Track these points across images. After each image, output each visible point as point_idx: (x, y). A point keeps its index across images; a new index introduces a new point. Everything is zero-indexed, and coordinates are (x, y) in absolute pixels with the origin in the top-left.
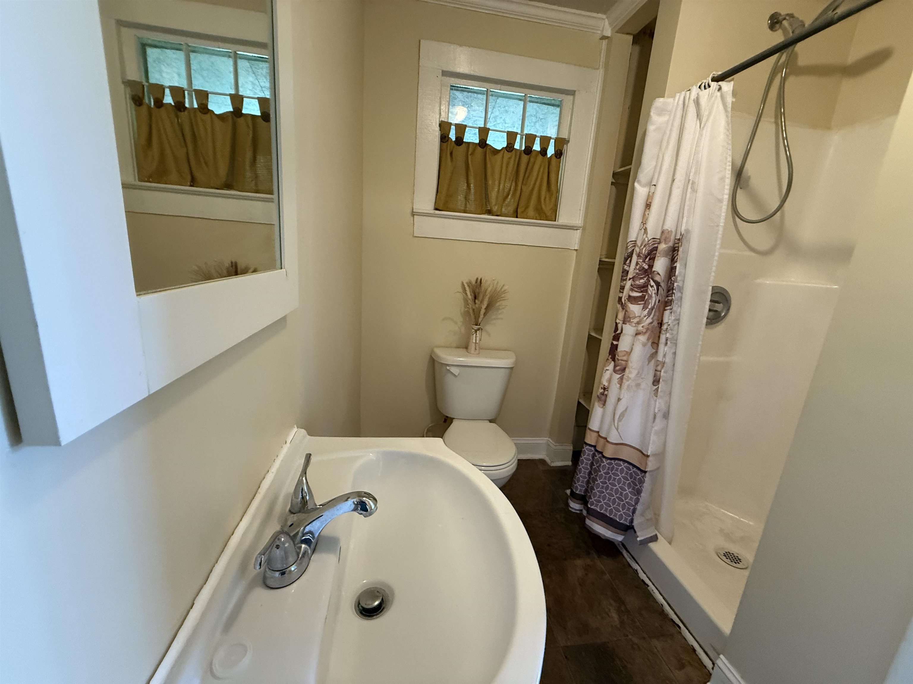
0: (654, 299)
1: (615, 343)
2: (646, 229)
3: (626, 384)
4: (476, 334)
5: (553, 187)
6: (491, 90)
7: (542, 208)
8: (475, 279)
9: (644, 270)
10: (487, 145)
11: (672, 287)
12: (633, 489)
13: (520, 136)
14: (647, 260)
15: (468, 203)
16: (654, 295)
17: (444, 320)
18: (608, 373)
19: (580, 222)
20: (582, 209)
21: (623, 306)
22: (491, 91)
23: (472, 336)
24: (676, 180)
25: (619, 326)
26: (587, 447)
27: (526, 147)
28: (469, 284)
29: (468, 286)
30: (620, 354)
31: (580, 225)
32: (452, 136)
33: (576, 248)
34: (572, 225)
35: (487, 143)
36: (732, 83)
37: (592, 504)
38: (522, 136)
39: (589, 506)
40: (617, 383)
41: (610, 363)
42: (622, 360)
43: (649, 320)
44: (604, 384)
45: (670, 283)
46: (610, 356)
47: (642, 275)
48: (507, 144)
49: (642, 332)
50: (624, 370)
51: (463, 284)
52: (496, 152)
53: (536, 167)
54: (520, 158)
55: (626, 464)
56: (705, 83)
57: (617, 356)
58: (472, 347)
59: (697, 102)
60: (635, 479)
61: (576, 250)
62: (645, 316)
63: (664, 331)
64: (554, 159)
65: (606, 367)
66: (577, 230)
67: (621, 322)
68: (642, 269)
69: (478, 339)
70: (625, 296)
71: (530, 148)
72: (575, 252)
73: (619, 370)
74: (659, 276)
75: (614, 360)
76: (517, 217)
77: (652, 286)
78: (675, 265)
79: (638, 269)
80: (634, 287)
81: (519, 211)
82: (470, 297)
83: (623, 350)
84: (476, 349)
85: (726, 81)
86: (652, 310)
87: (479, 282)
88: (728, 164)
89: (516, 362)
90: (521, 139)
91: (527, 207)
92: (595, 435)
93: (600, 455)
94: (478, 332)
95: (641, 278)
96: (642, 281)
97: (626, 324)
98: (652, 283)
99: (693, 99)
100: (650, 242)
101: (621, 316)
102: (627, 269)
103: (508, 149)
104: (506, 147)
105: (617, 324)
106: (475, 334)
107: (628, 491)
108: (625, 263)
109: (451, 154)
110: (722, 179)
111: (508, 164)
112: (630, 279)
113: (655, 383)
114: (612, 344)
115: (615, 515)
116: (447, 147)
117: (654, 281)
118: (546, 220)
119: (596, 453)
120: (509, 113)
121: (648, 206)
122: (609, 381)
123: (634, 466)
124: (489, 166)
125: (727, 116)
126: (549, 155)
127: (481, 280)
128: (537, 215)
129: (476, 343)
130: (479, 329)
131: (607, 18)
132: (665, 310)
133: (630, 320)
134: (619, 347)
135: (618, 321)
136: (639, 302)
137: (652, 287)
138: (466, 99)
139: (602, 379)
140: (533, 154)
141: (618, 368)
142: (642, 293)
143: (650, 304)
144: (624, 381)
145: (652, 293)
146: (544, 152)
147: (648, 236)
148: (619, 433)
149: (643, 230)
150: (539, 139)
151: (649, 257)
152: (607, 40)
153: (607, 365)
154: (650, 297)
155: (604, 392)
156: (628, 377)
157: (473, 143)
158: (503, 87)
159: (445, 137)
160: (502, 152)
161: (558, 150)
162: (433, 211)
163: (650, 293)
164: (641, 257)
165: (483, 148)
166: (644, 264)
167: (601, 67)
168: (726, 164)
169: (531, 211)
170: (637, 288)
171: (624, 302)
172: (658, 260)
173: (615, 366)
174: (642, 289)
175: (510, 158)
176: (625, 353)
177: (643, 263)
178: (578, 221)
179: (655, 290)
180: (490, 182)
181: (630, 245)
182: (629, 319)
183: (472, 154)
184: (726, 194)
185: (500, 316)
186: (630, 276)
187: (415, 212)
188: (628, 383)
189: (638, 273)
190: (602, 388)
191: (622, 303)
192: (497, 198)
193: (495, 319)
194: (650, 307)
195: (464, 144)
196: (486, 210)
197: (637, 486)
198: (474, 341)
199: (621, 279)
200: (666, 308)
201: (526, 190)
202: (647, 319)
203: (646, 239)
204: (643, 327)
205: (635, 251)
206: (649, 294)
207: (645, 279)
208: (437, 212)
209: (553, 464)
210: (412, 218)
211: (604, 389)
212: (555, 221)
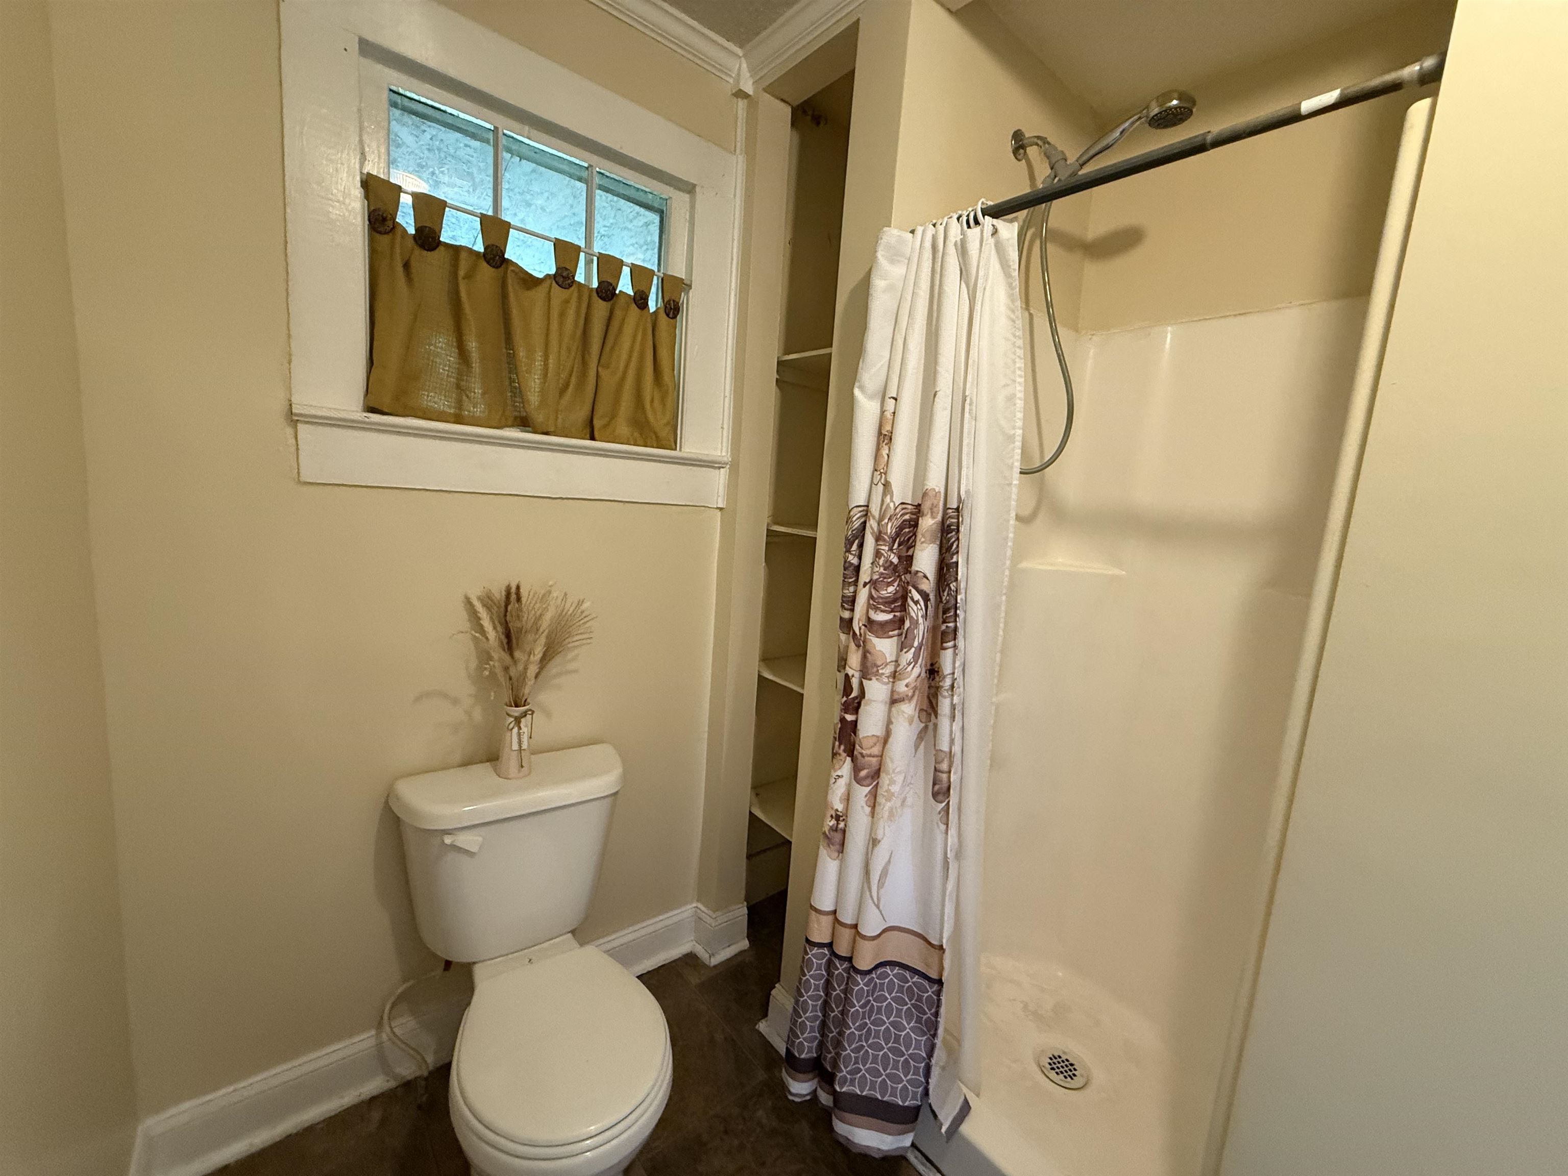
0: (921, 627)
1: (850, 717)
2: (887, 485)
3: (885, 806)
4: (520, 728)
5: (666, 378)
6: (505, 131)
7: (647, 422)
8: (504, 588)
9: (892, 566)
10: (505, 262)
11: (953, 602)
12: (919, 1020)
13: (584, 254)
14: (896, 546)
15: (464, 397)
16: (921, 620)
17: (418, 699)
18: (842, 782)
19: (724, 454)
20: (725, 426)
21: (861, 643)
22: (504, 134)
23: (508, 734)
24: (938, 393)
25: (855, 682)
26: (815, 951)
27: (600, 283)
28: (487, 600)
29: (484, 605)
30: (865, 743)
31: (725, 459)
32: (406, 220)
33: (720, 505)
34: (710, 459)
35: (506, 256)
36: (1016, 225)
37: (844, 1082)
38: (589, 255)
39: (838, 1089)
40: (865, 806)
41: (844, 762)
42: (870, 756)
43: (917, 671)
44: (835, 807)
45: (948, 595)
46: (842, 747)
47: (890, 578)
48: (557, 269)
49: (907, 696)
50: (876, 774)
51: (468, 602)
52: (529, 281)
53: (628, 330)
54: (589, 306)
55: (897, 970)
56: (968, 216)
57: (857, 747)
58: (510, 761)
59: (963, 249)
60: (920, 999)
61: (721, 509)
62: (909, 664)
63: (947, 690)
64: (663, 317)
65: (835, 771)
66: (719, 468)
67: (857, 675)
68: (889, 565)
69: (525, 739)
70: (859, 620)
71: (611, 288)
72: (719, 513)
73: (866, 777)
74: (927, 581)
75: (851, 752)
76: (592, 438)
77: (916, 603)
78: (954, 560)
79: (883, 566)
80: (878, 603)
81: (597, 423)
82: (492, 634)
83: (870, 734)
84: (522, 766)
85: (1004, 220)
86: (921, 649)
87: (513, 595)
88: (1018, 372)
89: (625, 778)
90: (589, 263)
91: (613, 416)
92: (827, 921)
93: (846, 965)
94: (523, 720)
95: (889, 584)
96: (891, 589)
97: (870, 679)
98: (917, 596)
99: (954, 241)
100: (898, 510)
101: (854, 659)
102: (855, 561)
103: (561, 280)
104: (555, 276)
105: (847, 678)
106: (515, 730)
107: (908, 1026)
108: (848, 551)
109: (407, 266)
110: (1011, 398)
111: (562, 315)
112: (865, 585)
113: (940, 797)
114: (843, 720)
115: (893, 1094)
116: (392, 247)
117: (920, 592)
118: (658, 448)
119: (837, 963)
120: (533, 207)
121: (885, 437)
122: (848, 799)
123: (915, 972)
124: (515, 312)
125: (1010, 285)
126: (652, 306)
127: (518, 588)
128: (636, 434)
129: (520, 749)
130: (525, 714)
131: (745, 56)
132: (945, 649)
133: (878, 671)
134: (860, 726)
135: (850, 672)
136: (891, 633)
137: (916, 605)
138: (426, 152)
139: (830, 797)
140: (622, 301)
141: (863, 773)
142: (893, 614)
143: (917, 638)
144: (880, 799)
145: (917, 616)
146: (641, 300)
147: (894, 500)
148: (881, 912)
149: (880, 487)
150: (629, 269)
151: (898, 540)
152: (746, 101)
153: (837, 766)
154: (915, 623)
155: (838, 824)
156: (888, 791)
157: (470, 251)
158: (534, 133)
159: (384, 219)
160: (546, 285)
161: (669, 301)
162: (361, 416)
163: (913, 614)
164: (884, 540)
165: (496, 267)
166: (892, 556)
167: (738, 151)
168: (1014, 372)
169: (623, 428)
170: (884, 604)
171: (858, 633)
172: (922, 550)
173: (856, 769)
174: (893, 606)
175: (567, 301)
176: (875, 740)
177: (889, 553)
178: (721, 451)
179: (922, 609)
180: (521, 353)
181: (856, 514)
182: (875, 669)
183: (468, 276)
184: (1019, 428)
185: (571, 666)
186: (864, 577)
187: (296, 415)
188: (889, 804)
189: (882, 574)
190: (832, 816)
191: (854, 633)
192: (543, 392)
193: (559, 674)
194: (916, 644)
195: (441, 248)
196: (516, 418)
197: (925, 1013)
198: (515, 746)
199: (844, 581)
200: (945, 645)
201: (609, 380)
202: (913, 668)
203: (892, 505)
204: (907, 686)
205: (868, 525)
206: (911, 617)
207: (896, 584)
208: (375, 418)
209: (714, 961)
210: (289, 431)
211: (838, 818)
212: (676, 449)
